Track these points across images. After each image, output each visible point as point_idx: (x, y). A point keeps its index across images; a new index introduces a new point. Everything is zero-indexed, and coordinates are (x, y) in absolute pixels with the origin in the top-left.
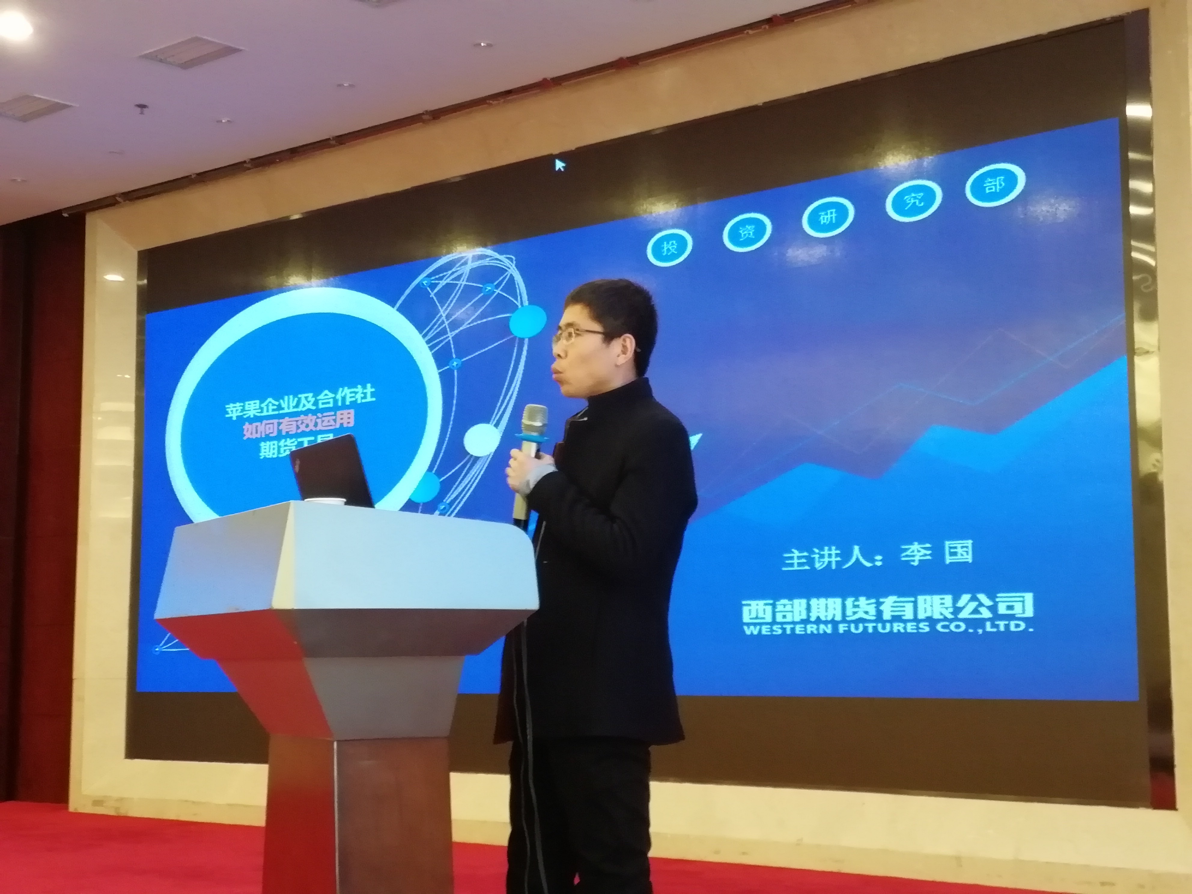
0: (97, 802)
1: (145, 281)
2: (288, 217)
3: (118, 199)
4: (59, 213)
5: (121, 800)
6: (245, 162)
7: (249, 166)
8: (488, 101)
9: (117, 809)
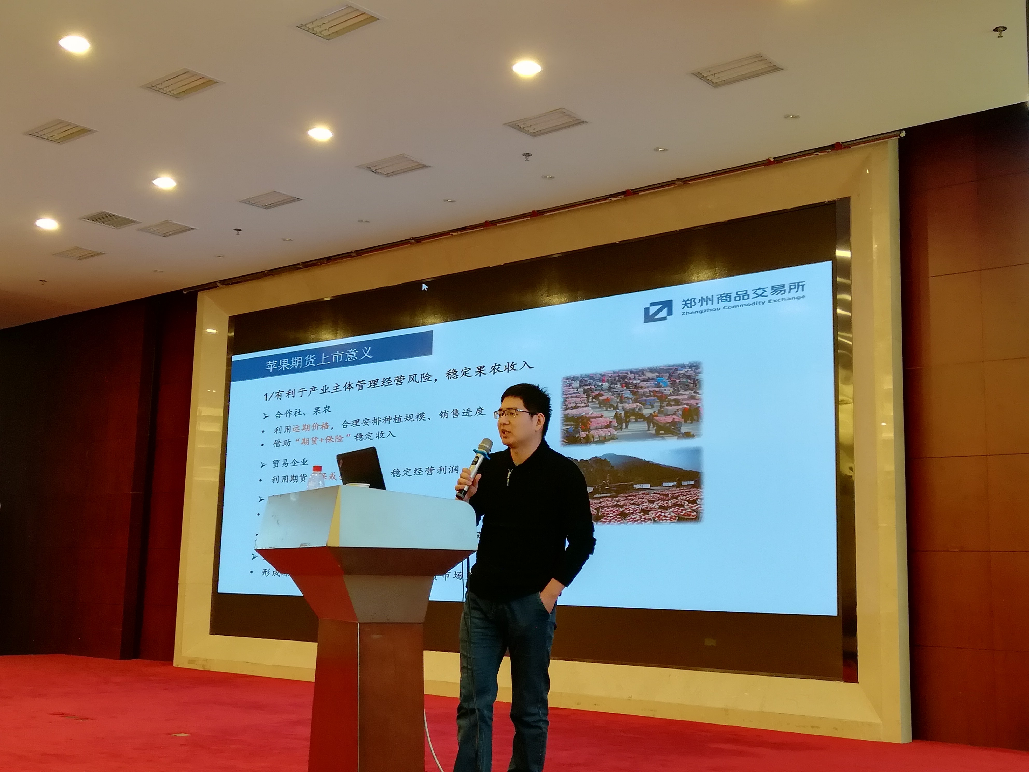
0: (191, 661)
1: (233, 334)
2: (323, 299)
3: (218, 284)
4: (181, 291)
5: (207, 660)
6: (298, 264)
7: (301, 266)
8: (451, 233)
9: (203, 666)
